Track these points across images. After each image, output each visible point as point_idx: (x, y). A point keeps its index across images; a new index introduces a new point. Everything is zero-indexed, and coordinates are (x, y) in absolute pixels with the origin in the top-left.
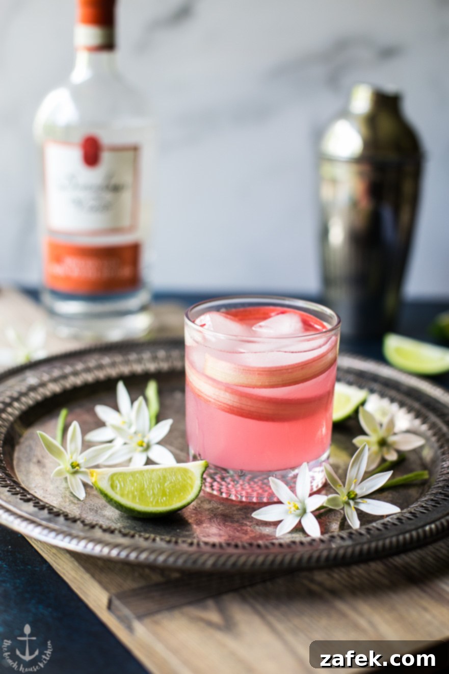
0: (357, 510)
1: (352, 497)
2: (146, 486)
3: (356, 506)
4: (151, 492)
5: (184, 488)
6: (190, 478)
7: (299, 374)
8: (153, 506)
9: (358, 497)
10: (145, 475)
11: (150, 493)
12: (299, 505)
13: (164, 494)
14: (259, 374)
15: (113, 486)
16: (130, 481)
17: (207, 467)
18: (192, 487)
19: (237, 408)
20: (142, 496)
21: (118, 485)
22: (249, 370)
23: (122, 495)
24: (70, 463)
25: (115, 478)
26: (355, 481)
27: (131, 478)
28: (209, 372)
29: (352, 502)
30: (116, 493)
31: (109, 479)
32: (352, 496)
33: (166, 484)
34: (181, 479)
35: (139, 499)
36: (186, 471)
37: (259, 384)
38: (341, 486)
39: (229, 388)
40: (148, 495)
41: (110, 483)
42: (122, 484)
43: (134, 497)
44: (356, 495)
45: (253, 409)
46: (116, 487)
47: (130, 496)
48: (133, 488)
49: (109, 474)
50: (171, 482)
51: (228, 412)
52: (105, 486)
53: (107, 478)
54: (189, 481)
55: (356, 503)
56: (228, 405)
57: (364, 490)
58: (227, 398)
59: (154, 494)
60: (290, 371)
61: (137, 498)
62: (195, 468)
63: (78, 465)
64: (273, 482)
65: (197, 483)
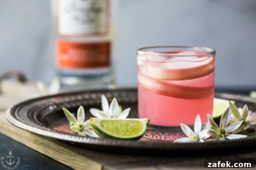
2: (119, 127)
3: (225, 137)
4: (121, 129)
5: (138, 129)
6: (141, 125)
8: (122, 136)
10: (118, 122)
11: (120, 130)
12: (196, 136)
13: (128, 131)
14: (174, 73)
15: (102, 126)
16: (111, 124)
18: (142, 129)
20: (117, 130)
22: (170, 71)
23: (107, 130)
24: (79, 125)
25: (103, 123)
26: (224, 125)
27: (111, 123)
29: (223, 135)
30: (104, 129)
31: (100, 123)
32: (223, 131)
33: (129, 127)
34: (136, 125)
35: (115, 132)
36: (138, 122)
37: (175, 78)
38: (217, 127)
39: (159, 82)
40: (120, 131)
41: (101, 124)
42: (107, 125)
43: (113, 132)
44: (225, 132)
45: (171, 92)
46: (104, 126)
47: (111, 131)
48: (112, 127)
49: (101, 120)
50: (131, 126)
52: (98, 125)
53: (99, 122)
54: (140, 126)
55: (225, 136)
56: (159, 90)
57: (229, 129)
58: (159, 87)
59: (123, 131)
60: (190, 71)
61: (114, 131)
62: (143, 122)
63: (83, 126)
64: (183, 126)
65: (144, 128)
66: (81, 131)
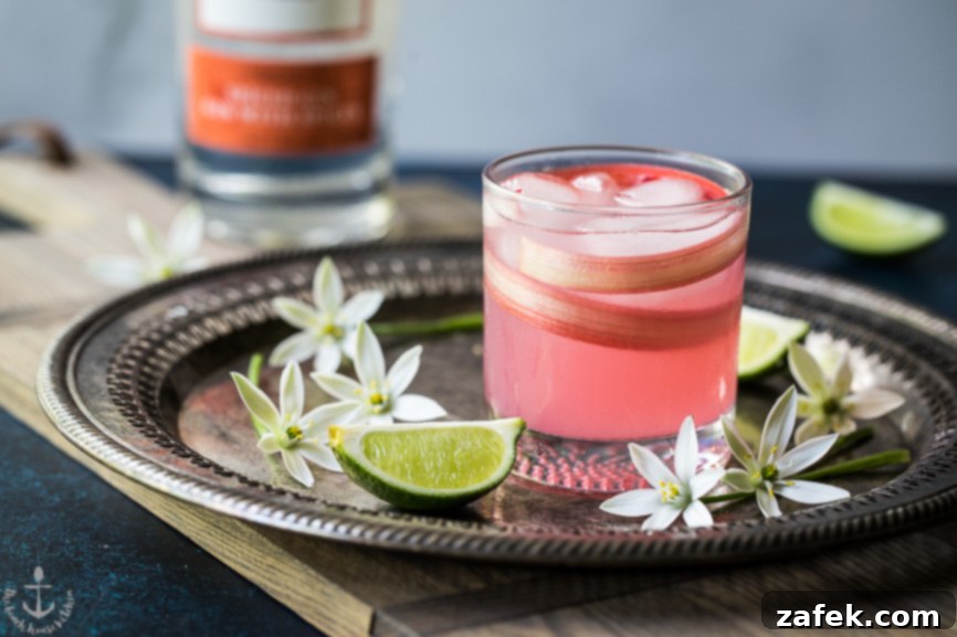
0: (779, 498)
1: (771, 476)
2: (423, 455)
3: (777, 492)
4: (432, 464)
5: (486, 461)
6: (497, 445)
7: (678, 270)
8: (435, 486)
9: (780, 476)
10: (422, 437)
11: (428, 466)
12: (679, 487)
13: (453, 469)
14: (612, 269)
15: (368, 453)
16: (397, 445)
17: (523, 427)
18: (499, 459)
19: (575, 326)
20: (417, 469)
21: (378, 452)
22: (595, 263)
23: (384, 468)
24: (286, 428)
25: (371, 441)
26: (774, 449)
27: (397, 441)
28: (527, 269)
29: (769, 485)
30: (375, 464)
31: (361, 443)
32: (770, 473)
33: (456, 454)
34: (480, 446)
35: (412, 474)
36: (488, 433)
37: (612, 286)
38: (749, 456)
40: (427, 469)
41: (363, 448)
42: (384, 450)
43: (403, 473)
44: (776, 472)
45: (599, 328)
46: (374, 454)
47: (398, 469)
48: (401, 457)
49: (363, 433)
50: (464, 450)
51: (559, 334)
52: (355, 452)
53: (358, 442)
54: (494, 450)
55: (776, 487)
56: (559, 321)
57: (790, 465)
59: (436, 468)
60: (663, 264)
61: (409, 473)
62: (503, 429)
63: (300, 432)
64: (636, 451)
65: (507, 453)
66: (293, 447)
